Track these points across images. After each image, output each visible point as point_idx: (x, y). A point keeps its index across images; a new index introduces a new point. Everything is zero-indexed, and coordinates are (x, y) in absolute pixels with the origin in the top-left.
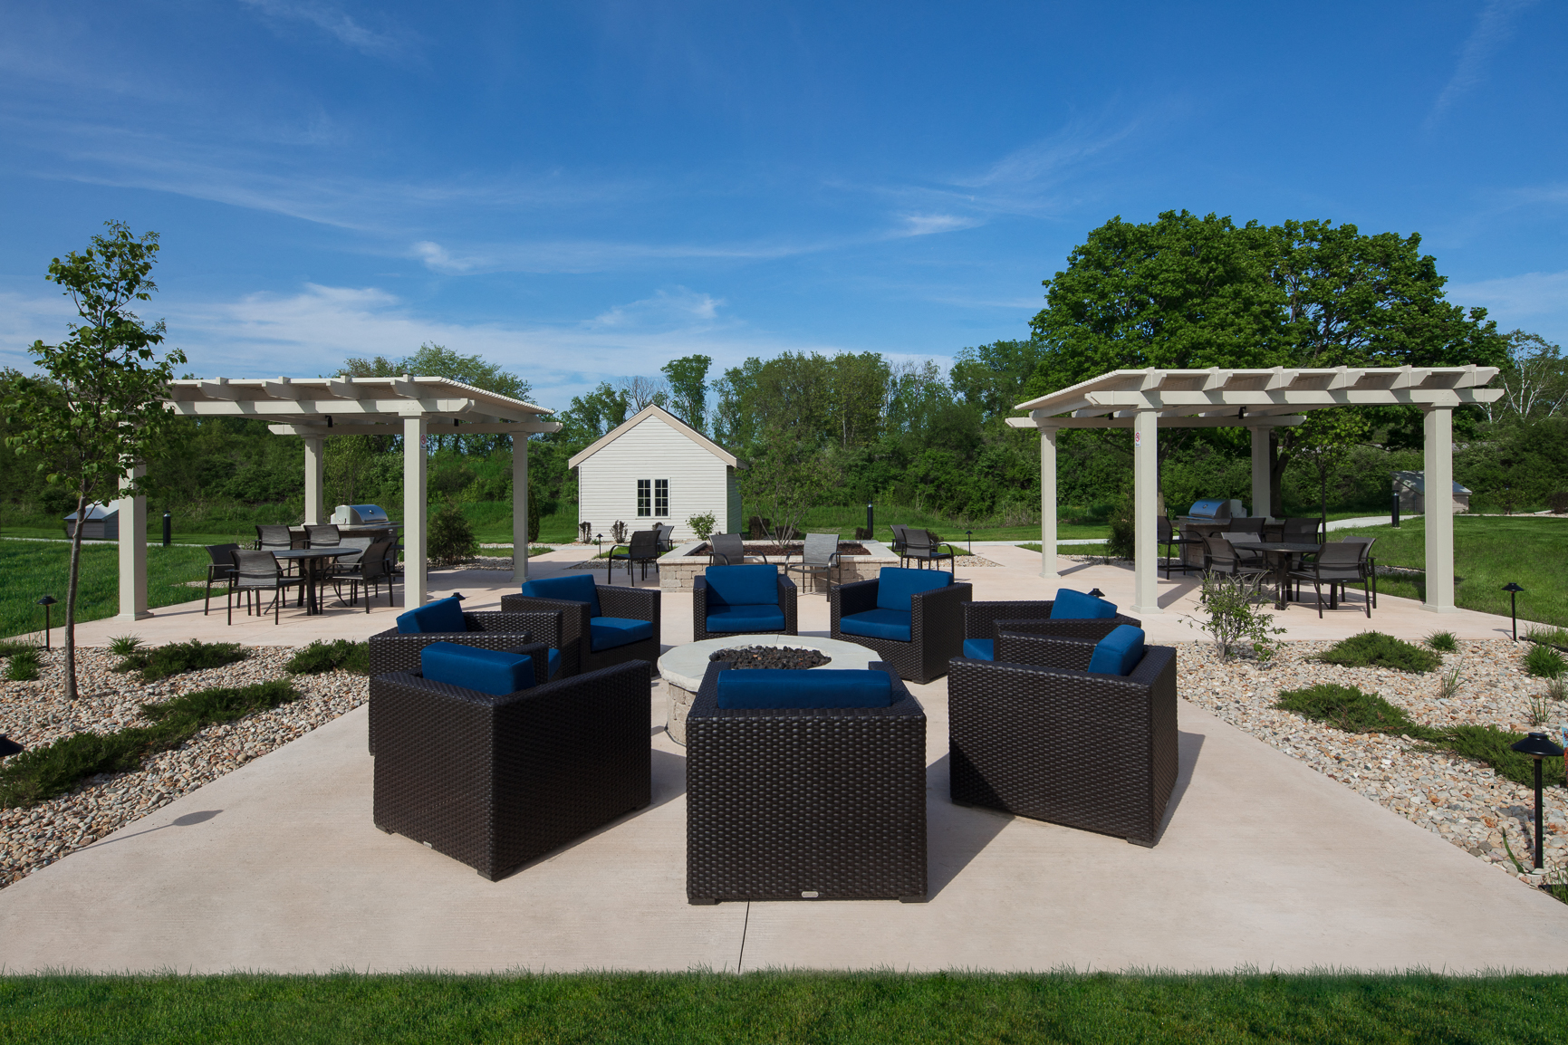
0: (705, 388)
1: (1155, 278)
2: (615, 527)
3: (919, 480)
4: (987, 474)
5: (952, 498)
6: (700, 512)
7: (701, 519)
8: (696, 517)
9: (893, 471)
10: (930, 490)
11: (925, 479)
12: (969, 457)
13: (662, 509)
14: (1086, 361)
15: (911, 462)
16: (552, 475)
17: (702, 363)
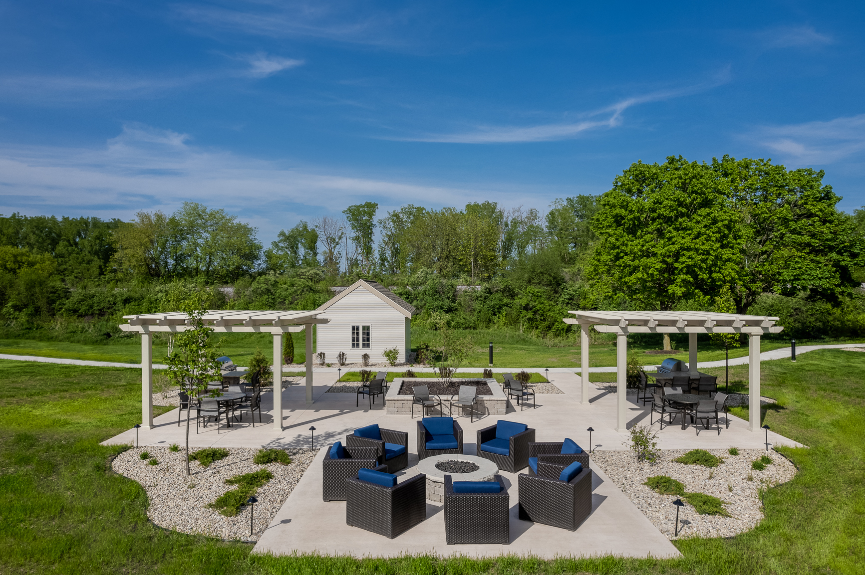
0: (374, 226)
1: (661, 203)
2: (340, 356)
3: (522, 308)
4: (568, 303)
5: (544, 320)
6: (390, 347)
7: (391, 352)
8: (388, 350)
9: (505, 301)
10: (530, 315)
11: (526, 308)
12: (556, 292)
13: (367, 343)
14: (621, 252)
15: (517, 295)
16: (279, 300)
17: (371, 208)
